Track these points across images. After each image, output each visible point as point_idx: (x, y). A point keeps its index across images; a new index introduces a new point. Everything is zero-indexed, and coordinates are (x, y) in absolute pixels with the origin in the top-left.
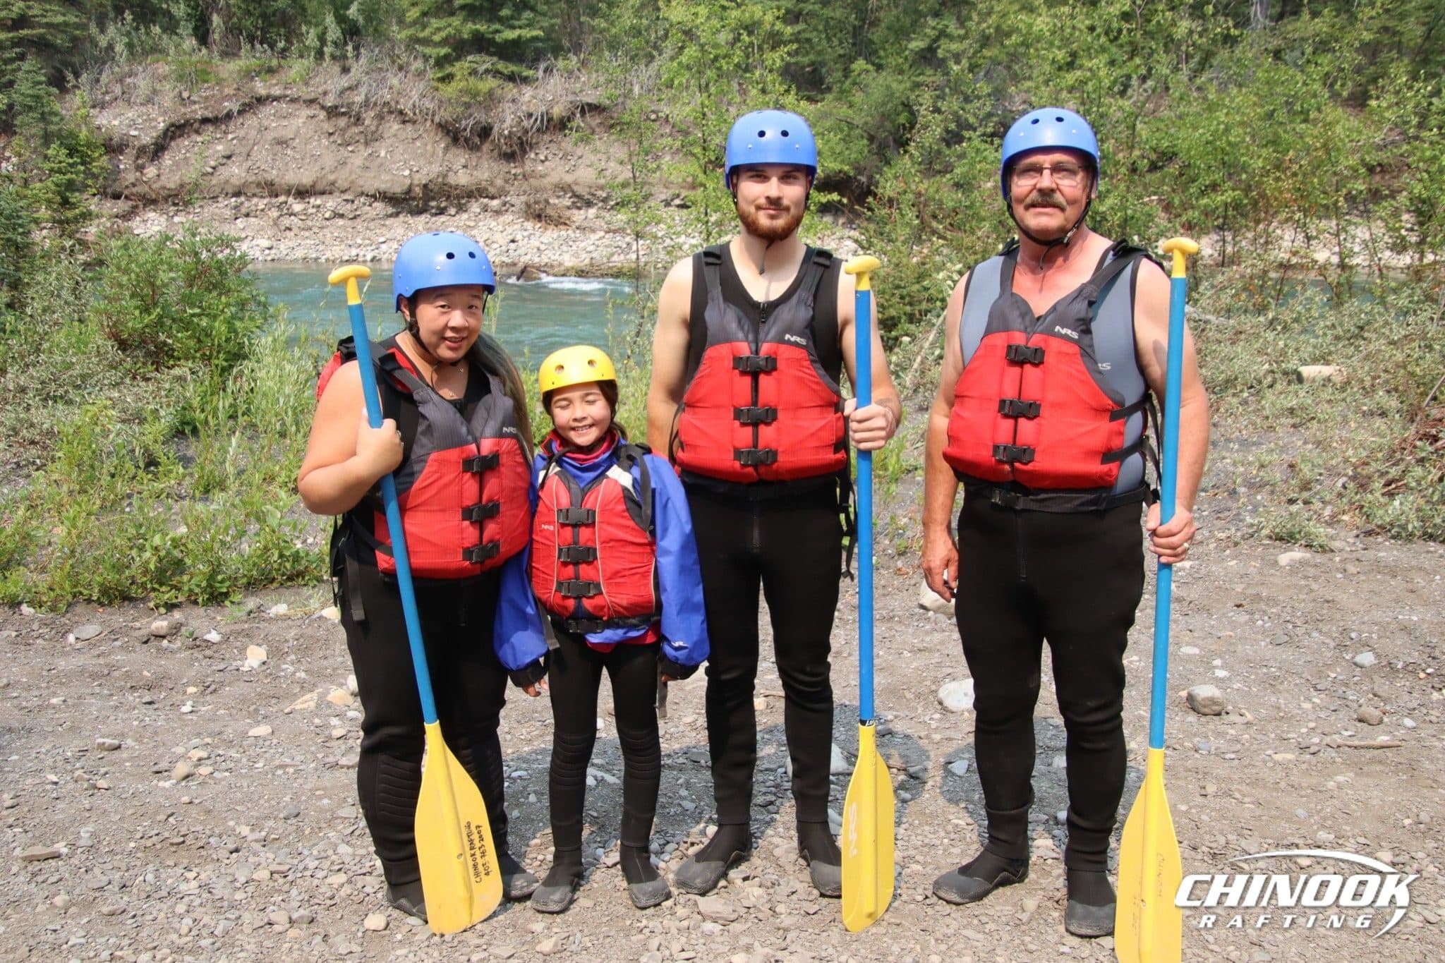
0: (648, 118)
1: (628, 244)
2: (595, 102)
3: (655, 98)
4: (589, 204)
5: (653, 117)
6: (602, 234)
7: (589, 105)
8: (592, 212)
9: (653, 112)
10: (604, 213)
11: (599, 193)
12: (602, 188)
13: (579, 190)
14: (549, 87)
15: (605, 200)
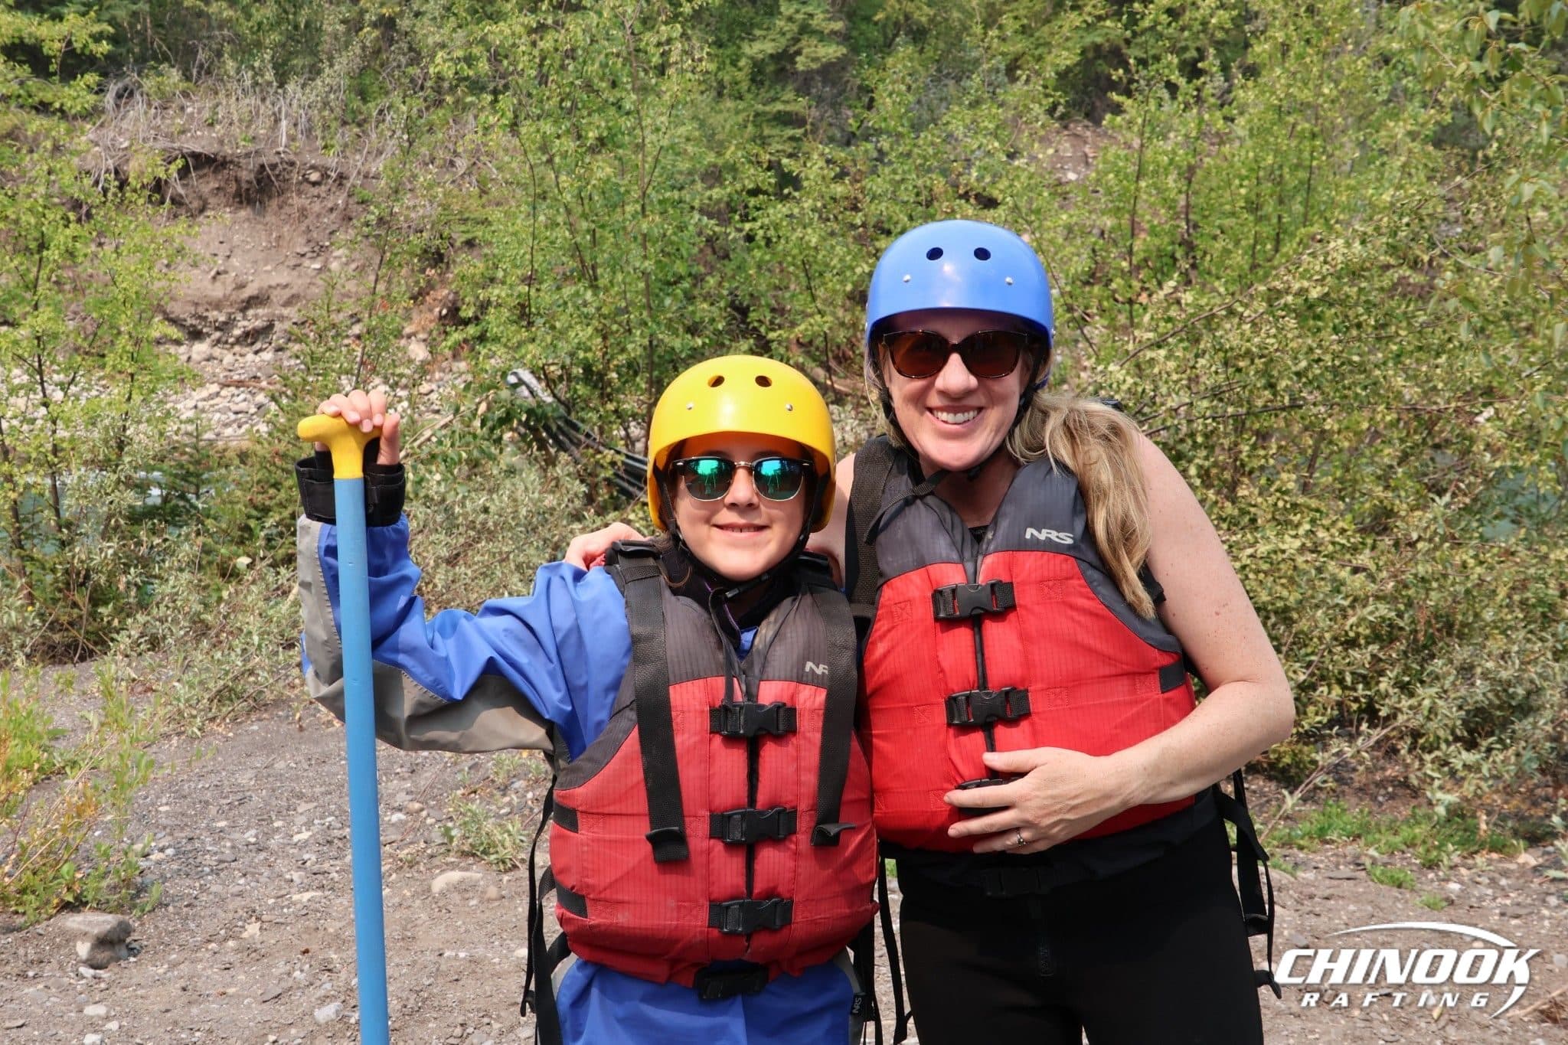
0: (307, 180)
1: (260, 407)
2: (205, 151)
3: (320, 143)
4: (196, 335)
5: (314, 176)
6: (214, 388)
7: (196, 156)
8: (201, 348)
9: (313, 167)
10: (217, 351)
11: (213, 315)
12: (217, 306)
13: (177, 309)
14: (124, 125)
15: (225, 327)
